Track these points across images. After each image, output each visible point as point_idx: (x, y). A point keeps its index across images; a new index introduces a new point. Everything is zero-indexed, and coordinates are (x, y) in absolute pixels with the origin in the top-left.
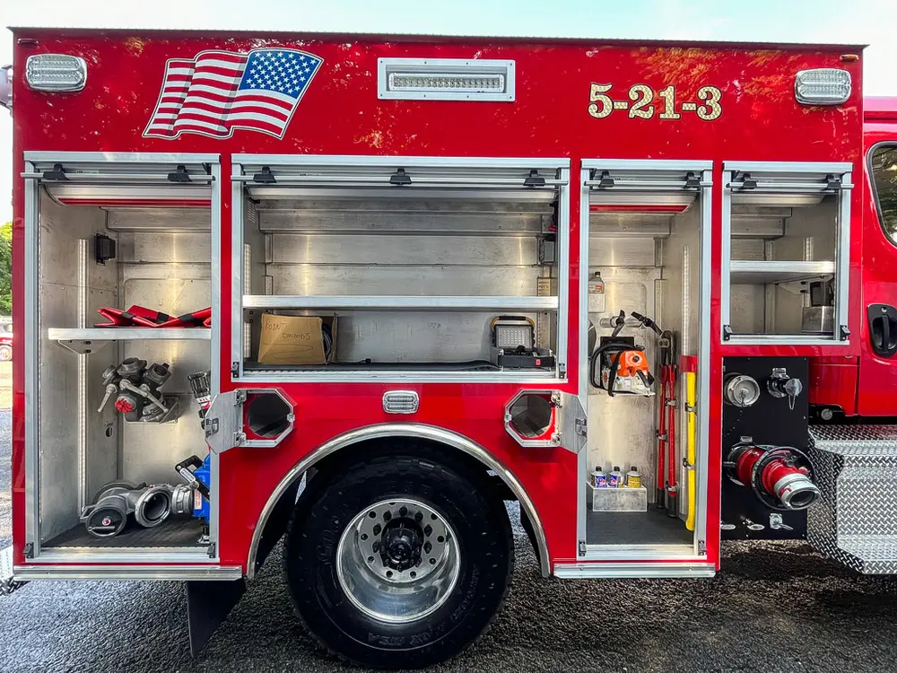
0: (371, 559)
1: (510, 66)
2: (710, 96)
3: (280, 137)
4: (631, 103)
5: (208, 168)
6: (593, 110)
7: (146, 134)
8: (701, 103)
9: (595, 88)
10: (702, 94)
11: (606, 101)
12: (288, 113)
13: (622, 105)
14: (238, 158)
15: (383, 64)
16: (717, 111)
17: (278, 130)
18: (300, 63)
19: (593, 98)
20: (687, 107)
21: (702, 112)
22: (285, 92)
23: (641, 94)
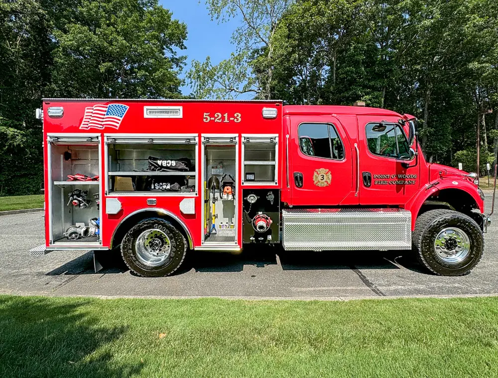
0: (147, 246)
1: (181, 108)
2: (238, 116)
3: (117, 128)
4: (215, 118)
5: (97, 137)
6: (205, 120)
7: (80, 128)
8: (235, 118)
9: (205, 114)
10: (235, 115)
11: (208, 117)
12: (120, 122)
13: (213, 119)
14: (105, 134)
15: (145, 108)
16: (240, 120)
17: (116, 127)
18: (122, 108)
19: (205, 117)
20: (231, 119)
21: (235, 120)
22: (119, 116)
23: (218, 116)
